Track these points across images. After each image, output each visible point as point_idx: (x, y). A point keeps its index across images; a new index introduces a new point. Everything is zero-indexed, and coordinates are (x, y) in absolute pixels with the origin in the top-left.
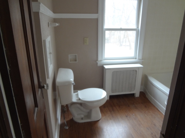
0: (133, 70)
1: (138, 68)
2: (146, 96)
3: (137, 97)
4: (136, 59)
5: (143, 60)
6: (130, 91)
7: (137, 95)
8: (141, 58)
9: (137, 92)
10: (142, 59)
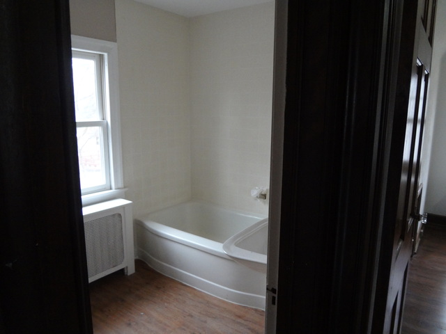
0: (114, 215)
1: (123, 207)
2: (149, 265)
3: (131, 275)
4: (111, 189)
5: (126, 189)
6: (114, 266)
7: (131, 270)
8: (121, 185)
9: (128, 264)
10: (125, 187)
